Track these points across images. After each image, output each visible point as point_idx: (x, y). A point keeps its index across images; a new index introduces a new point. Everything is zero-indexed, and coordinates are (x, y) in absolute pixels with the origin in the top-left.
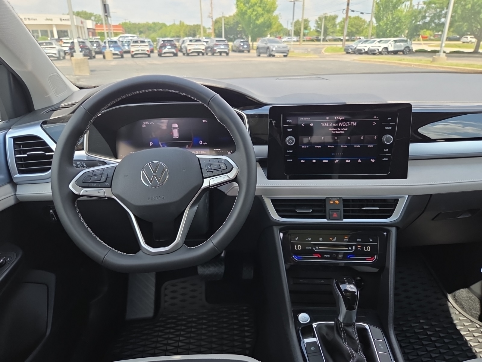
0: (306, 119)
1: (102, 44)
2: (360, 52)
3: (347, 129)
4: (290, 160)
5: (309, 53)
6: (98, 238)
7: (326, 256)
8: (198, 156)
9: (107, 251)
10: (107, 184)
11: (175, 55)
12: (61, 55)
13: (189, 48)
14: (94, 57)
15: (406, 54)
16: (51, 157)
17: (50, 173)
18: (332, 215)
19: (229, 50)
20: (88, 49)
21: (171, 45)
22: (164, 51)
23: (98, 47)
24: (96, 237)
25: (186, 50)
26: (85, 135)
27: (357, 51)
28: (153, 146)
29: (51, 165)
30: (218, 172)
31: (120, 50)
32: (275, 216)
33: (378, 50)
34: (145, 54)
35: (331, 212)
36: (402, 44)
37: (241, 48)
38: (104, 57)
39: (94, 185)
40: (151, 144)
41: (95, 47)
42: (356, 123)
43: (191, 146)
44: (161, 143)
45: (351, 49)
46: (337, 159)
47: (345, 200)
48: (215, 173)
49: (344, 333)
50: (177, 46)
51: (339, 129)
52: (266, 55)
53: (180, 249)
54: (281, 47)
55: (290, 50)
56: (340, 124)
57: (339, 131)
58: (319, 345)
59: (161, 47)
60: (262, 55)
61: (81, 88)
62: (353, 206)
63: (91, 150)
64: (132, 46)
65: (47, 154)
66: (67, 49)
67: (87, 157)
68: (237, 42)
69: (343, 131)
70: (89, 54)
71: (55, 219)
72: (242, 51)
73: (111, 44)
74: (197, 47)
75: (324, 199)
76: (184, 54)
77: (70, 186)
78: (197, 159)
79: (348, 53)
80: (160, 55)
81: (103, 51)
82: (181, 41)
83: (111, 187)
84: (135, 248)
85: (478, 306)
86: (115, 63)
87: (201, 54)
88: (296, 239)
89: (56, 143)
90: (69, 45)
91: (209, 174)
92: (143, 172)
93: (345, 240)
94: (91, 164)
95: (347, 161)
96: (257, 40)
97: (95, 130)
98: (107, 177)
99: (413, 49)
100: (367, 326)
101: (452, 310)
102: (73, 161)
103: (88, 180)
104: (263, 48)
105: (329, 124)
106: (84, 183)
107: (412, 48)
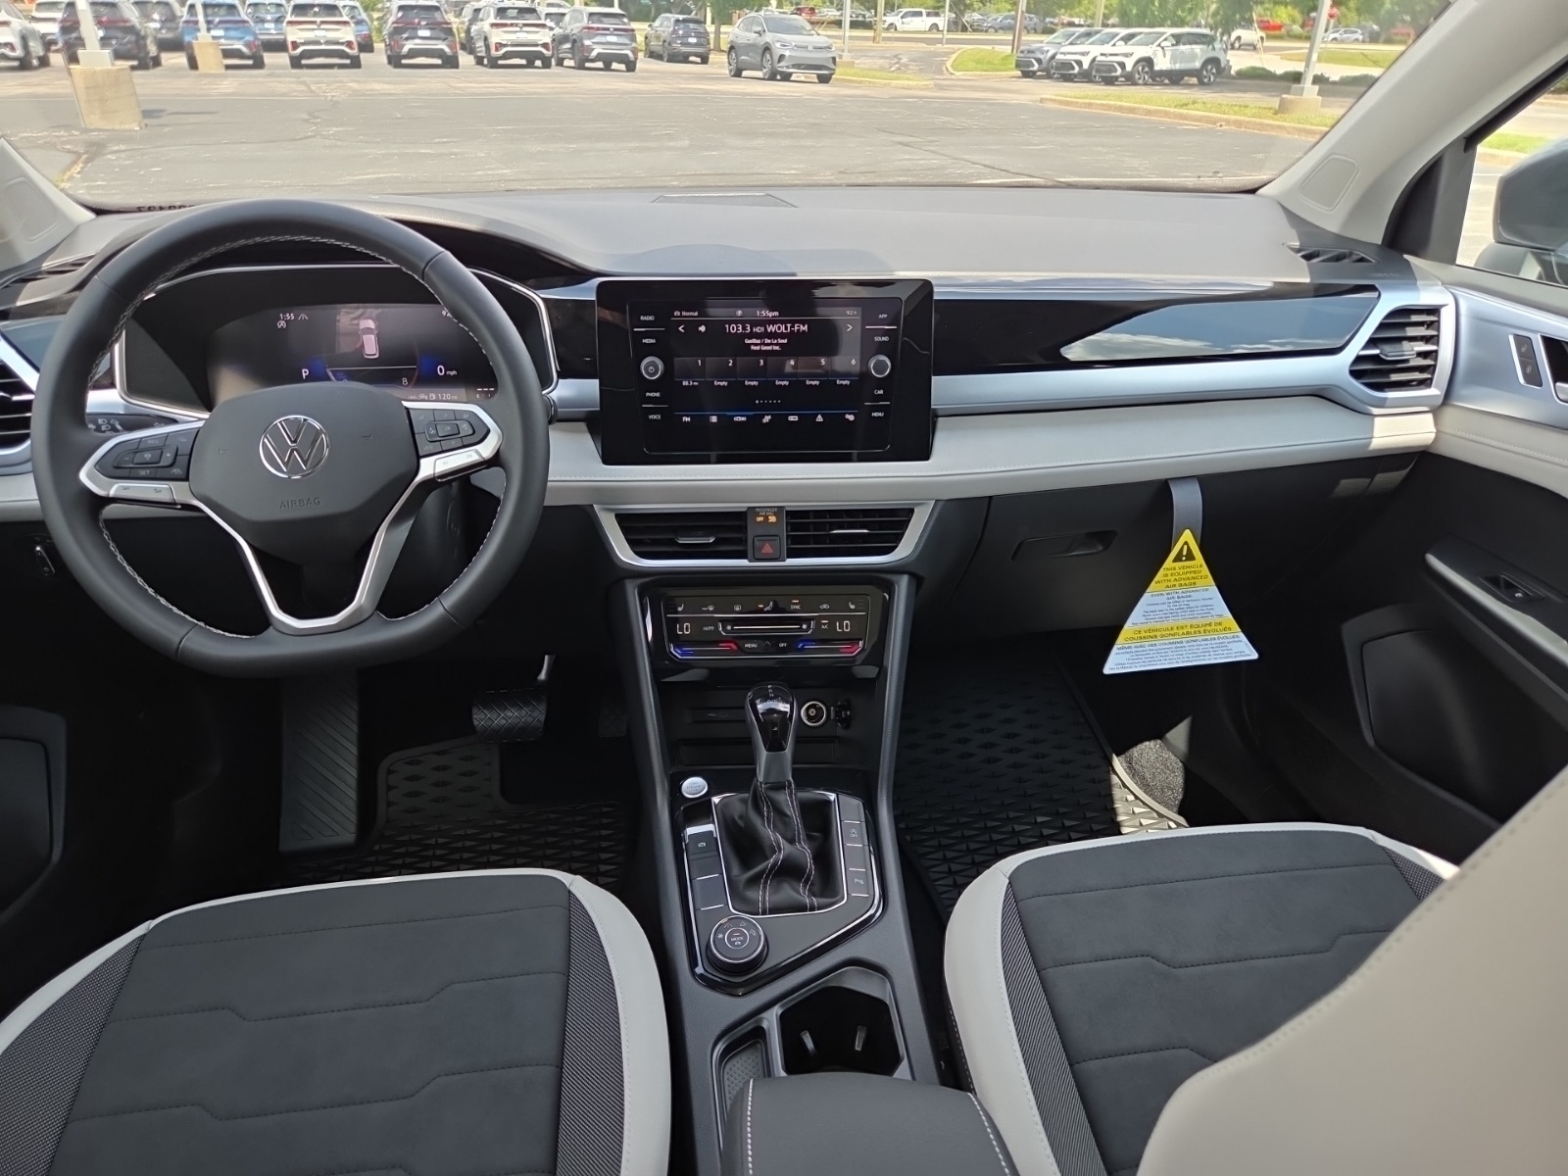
0: (688, 314)
1: (182, 12)
2: (1063, 72)
3: (785, 341)
4: (655, 417)
5: (902, 69)
6: (163, 601)
7: (748, 645)
8: (406, 404)
9: (189, 628)
10: (176, 471)
11: (451, 62)
12: (32, 49)
13: (494, 40)
14: (156, 62)
15: (1209, 84)
16: (27, 406)
17: (30, 448)
18: (762, 548)
19: (635, 51)
20: (132, 30)
21: (431, 26)
22: (408, 46)
23: (169, 25)
24: (159, 597)
25: (487, 47)
26: (117, 347)
27: (1057, 68)
28: (309, 379)
29: (28, 427)
30: (453, 443)
31: (249, 38)
32: (624, 553)
33: (1122, 65)
34: (341, 54)
35: (757, 543)
36: (1197, 48)
37: (677, 45)
38: (193, 64)
39: (143, 473)
40: (305, 373)
41: (157, 25)
42: (806, 326)
43: (415, 378)
44: (332, 371)
45: (1039, 61)
46: (768, 415)
47: (792, 514)
48: (446, 445)
49: (768, 807)
50: (454, 27)
51: (768, 341)
52: (760, 74)
53: (367, 622)
54: (810, 48)
55: (841, 57)
56: (771, 329)
57: (768, 345)
58: (716, 838)
59: (397, 31)
60: (745, 73)
61: (99, 212)
62: (817, 527)
63: (133, 388)
64: (291, 23)
65: (16, 398)
66: (53, 29)
67: (126, 407)
68: (665, 24)
69: (776, 344)
70: (137, 53)
71: (51, 570)
72: (684, 59)
73: (215, 15)
74: (523, 37)
75: (745, 512)
76: (479, 61)
77: (83, 476)
78: (405, 412)
79: (1027, 75)
80: (395, 60)
81: (187, 38)
82: (468, 12)
83: (186, 479)
84: (257, 622)
85: (1178, 780)
86: (233, 84)
87: (538, 63)
88: (680, 609)
89: (37, 369)
90: (59, 15)
91: (431, 447)
92: (266, 440)
93: (793, 607)
94: (133, 422)
95: (792, 418)
96: (735, 16)
97: (142, 334)
98: (176, 455)
99: (1230, 67)
100: (832, 796)
101: (1118, 793)
102: (86, 417)
103: (127, 462)
104: (750, 47)
105: (744, 328)
106: (117, 467)
107: (1228, 61)
